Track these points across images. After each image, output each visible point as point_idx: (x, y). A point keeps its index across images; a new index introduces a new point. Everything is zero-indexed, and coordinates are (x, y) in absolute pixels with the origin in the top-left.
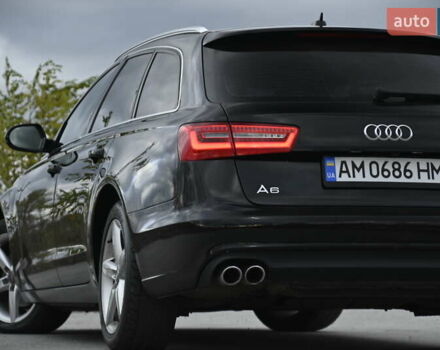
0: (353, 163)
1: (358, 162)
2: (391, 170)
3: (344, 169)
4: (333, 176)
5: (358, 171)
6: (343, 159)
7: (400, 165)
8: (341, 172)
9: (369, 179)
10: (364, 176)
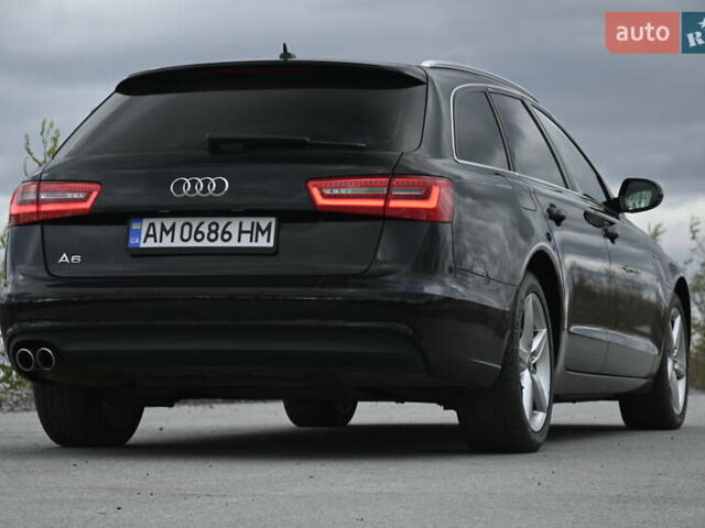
0: (163, 225)
1: (168, 223)
2: (206, 232)
3: (151, 232)
4: (137, 241)
5: (167, 233)
6: (152, 220)
7: (217, 225)
8: (148, 235)
9: (178, 243)
10: (172, 241)
